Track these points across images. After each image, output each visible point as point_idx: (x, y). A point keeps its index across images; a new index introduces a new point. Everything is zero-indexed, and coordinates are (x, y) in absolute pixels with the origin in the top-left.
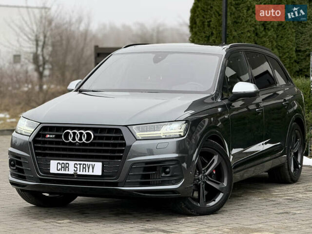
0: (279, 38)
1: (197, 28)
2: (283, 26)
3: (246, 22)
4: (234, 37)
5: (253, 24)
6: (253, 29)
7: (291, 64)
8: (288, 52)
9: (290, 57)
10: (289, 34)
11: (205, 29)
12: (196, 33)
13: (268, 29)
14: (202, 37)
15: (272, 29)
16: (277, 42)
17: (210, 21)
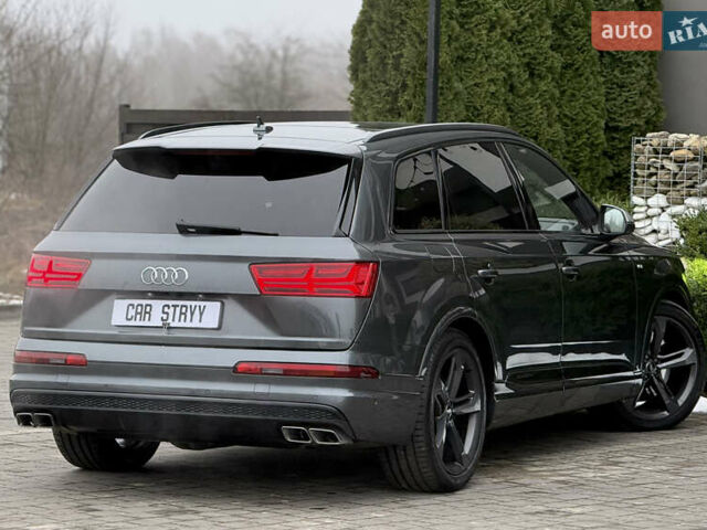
0: (565, 98)
1: (369, 73)
2: (577, 69)
3: (487, 58)
4: (456, 94)
5: (503, 63)
6: (504, 74)
7: (594, 160)
8: (587, 131)
9: (592, 144)
10: (590, 89)
11: (388, 76)
12: (365, 85)
13: (539, 76)
14: (379, 92)
15: (550, 76)
16: (560, 107)
17: (401, 55)
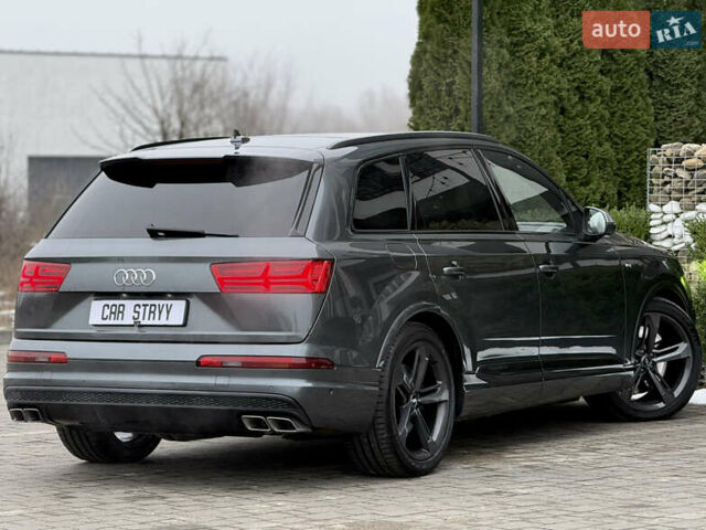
0: (616, 119)
1: (425, 100)
2: (626, 92)
4: (507, 117)
5: (553, 87)
6: (554, 97)
8: (636, 149)
10: (638, 110)
11: (442, 102)
12: (421, 110)
13: (589, 99)
15: (599, 99)
16: (610, 127)
17: (453, 83)
